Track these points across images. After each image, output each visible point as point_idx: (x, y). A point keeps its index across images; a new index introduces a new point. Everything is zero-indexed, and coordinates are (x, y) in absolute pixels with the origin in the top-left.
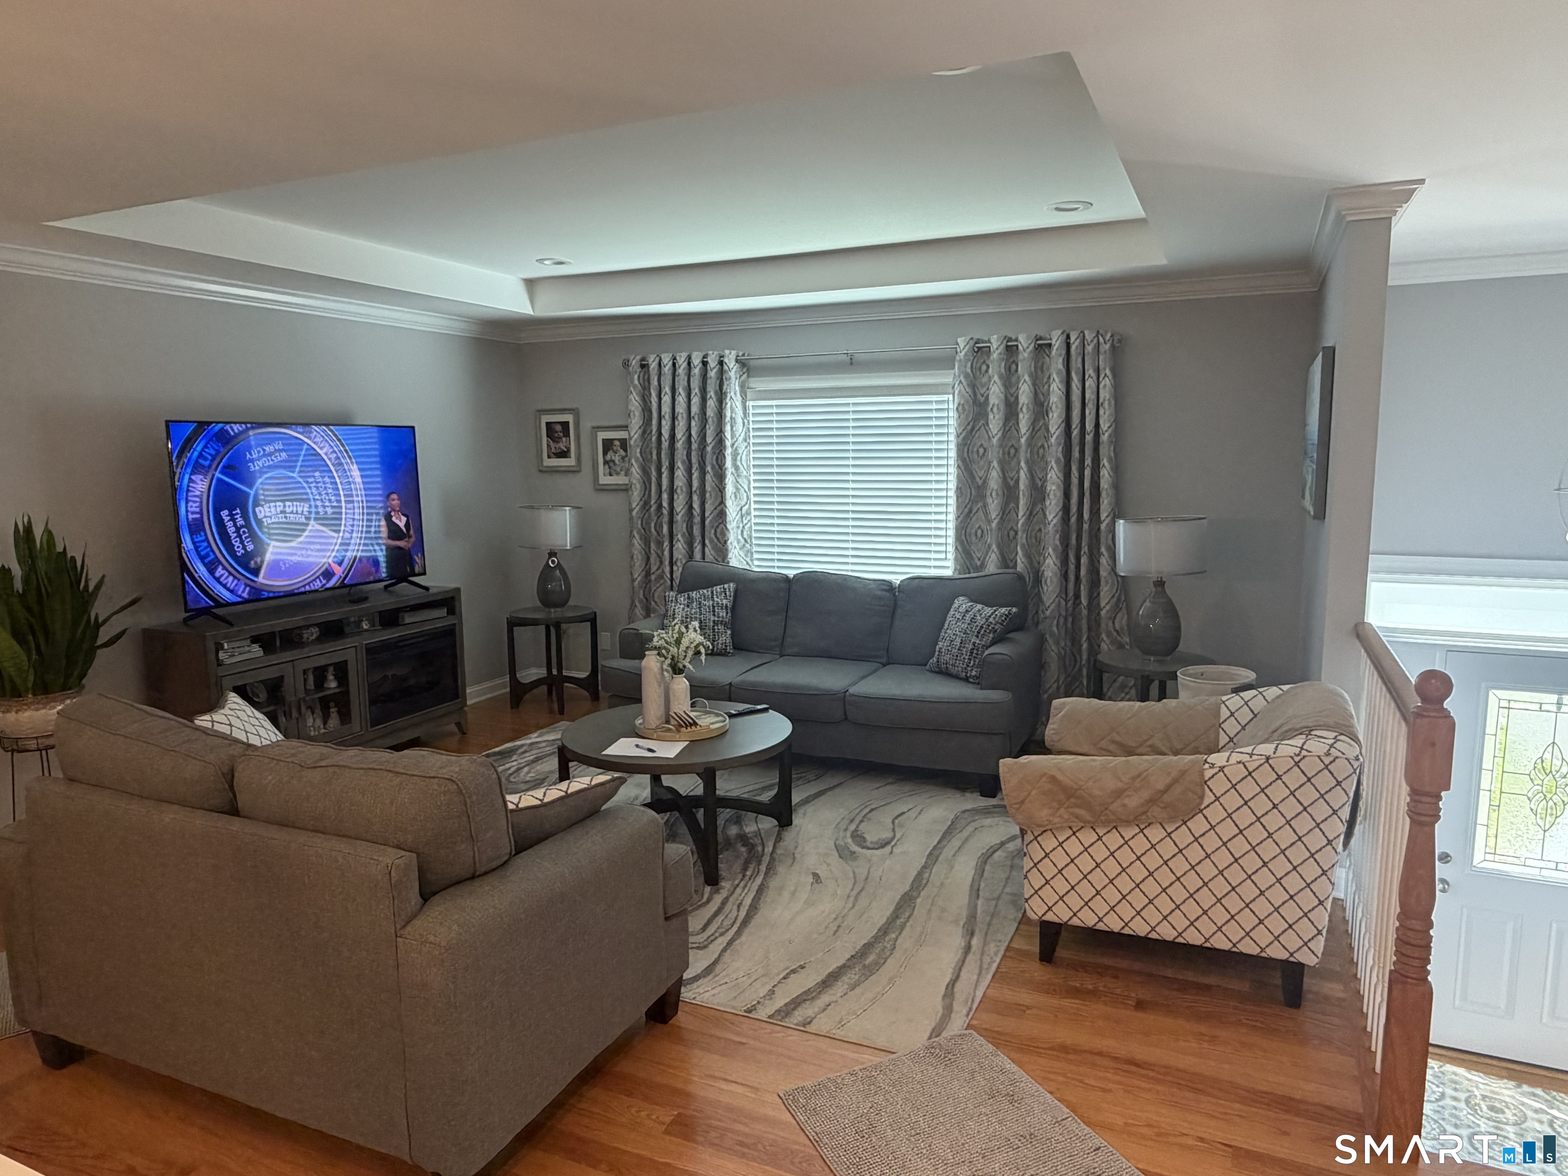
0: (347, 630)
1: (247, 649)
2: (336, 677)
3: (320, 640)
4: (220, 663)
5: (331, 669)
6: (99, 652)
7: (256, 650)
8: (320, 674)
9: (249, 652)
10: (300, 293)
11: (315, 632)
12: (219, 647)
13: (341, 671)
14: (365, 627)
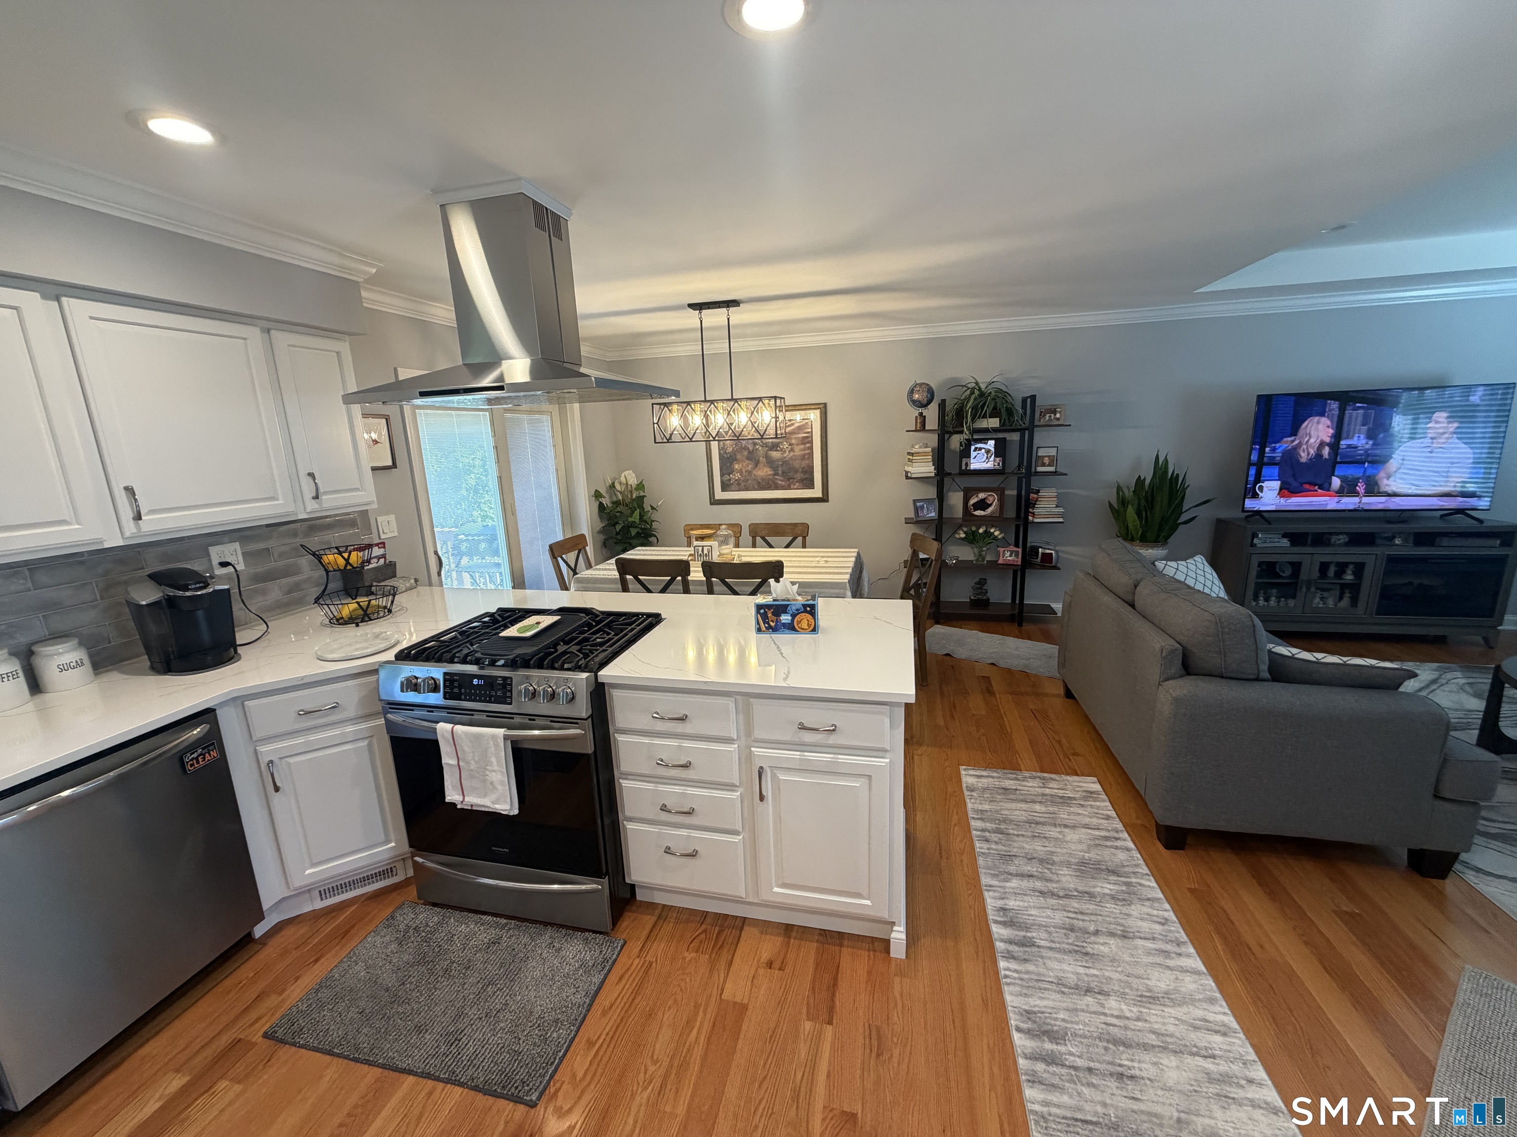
0: (1378, 541)
1: (1276, 540)
2: (1354, 573)
3: (1347, 544)
4: (1253, 545)
5: (1351, 566)
6: (1181, 526)
7: (1285, 542)
8: (1342, 568)
9: (1279, 542)
10: (1415, 287)
11: (1343, 539)
12: (1254, 535)
13: (1359, 568)
14: (1397, 542)
